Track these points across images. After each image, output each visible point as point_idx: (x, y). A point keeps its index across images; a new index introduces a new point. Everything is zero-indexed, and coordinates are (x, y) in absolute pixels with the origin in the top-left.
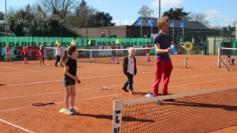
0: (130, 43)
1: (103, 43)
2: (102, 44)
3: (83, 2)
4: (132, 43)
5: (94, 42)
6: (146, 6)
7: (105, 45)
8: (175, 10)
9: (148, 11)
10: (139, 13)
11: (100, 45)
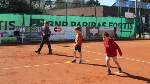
0: (95, 24)
1: (56, 22)
2: (54, 24)
4: (99, 24)
5: (41, 22)
7: (59, 25)
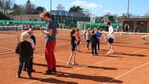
0: (33, 24)
3: (29, 1)
6: (60, 4)
7: (19, 24)
8: (76, 7)
9: (61, 7)
10: (57, 7)
11: (16, 24)
